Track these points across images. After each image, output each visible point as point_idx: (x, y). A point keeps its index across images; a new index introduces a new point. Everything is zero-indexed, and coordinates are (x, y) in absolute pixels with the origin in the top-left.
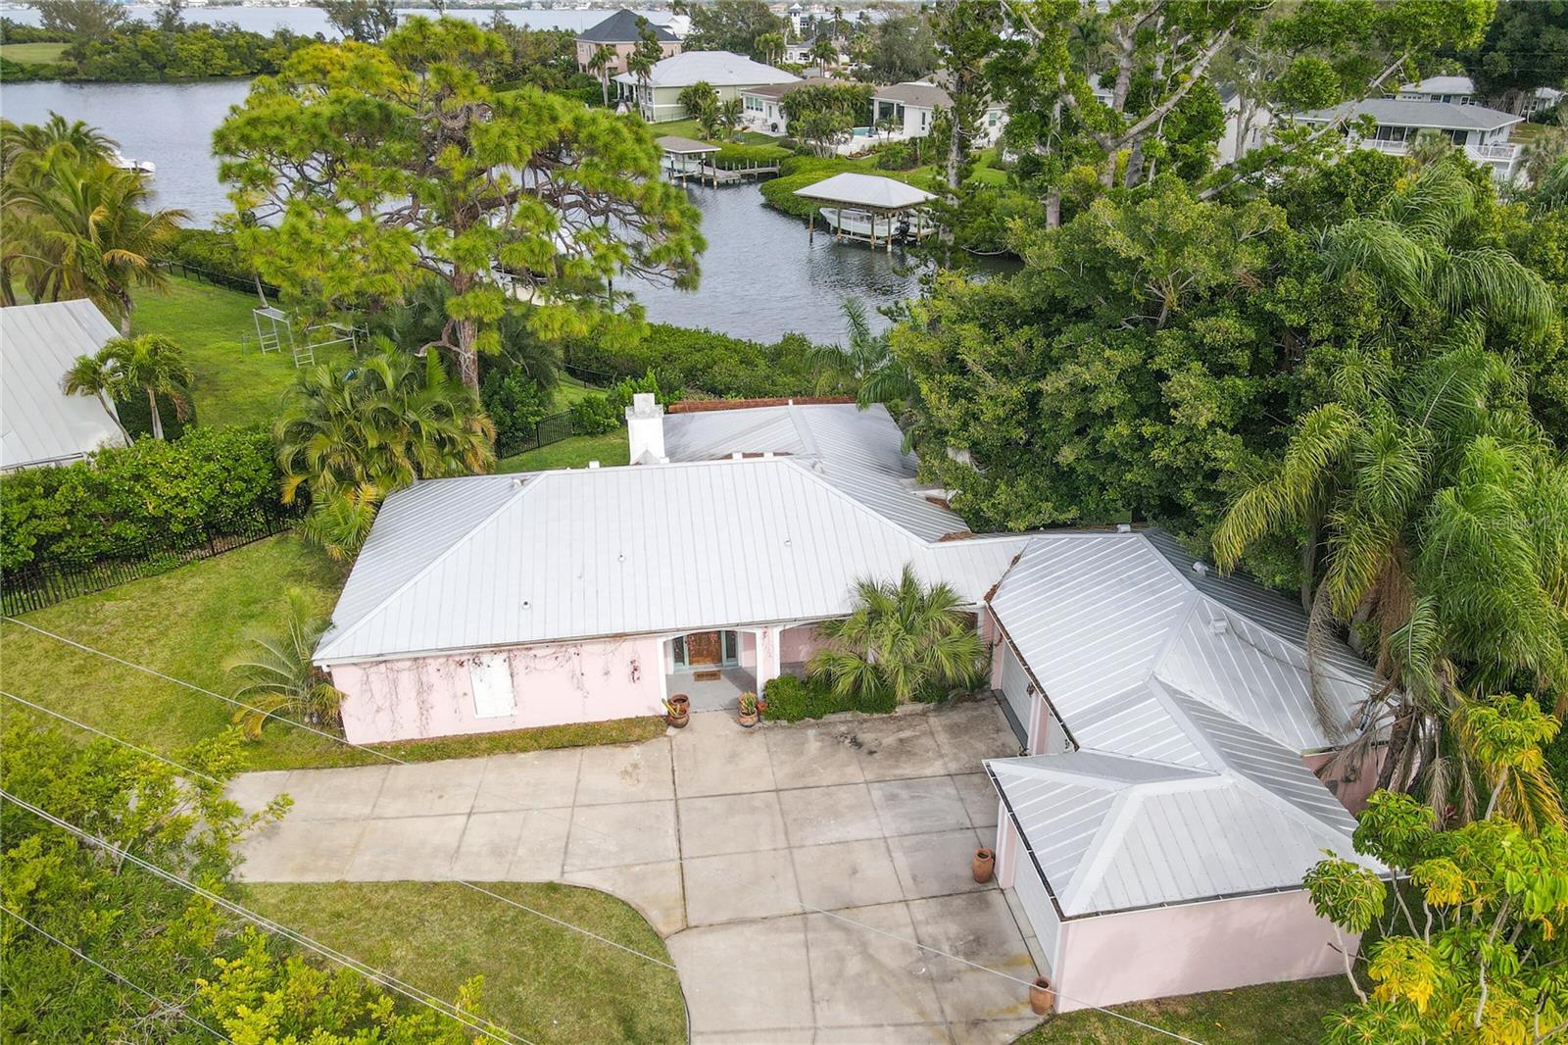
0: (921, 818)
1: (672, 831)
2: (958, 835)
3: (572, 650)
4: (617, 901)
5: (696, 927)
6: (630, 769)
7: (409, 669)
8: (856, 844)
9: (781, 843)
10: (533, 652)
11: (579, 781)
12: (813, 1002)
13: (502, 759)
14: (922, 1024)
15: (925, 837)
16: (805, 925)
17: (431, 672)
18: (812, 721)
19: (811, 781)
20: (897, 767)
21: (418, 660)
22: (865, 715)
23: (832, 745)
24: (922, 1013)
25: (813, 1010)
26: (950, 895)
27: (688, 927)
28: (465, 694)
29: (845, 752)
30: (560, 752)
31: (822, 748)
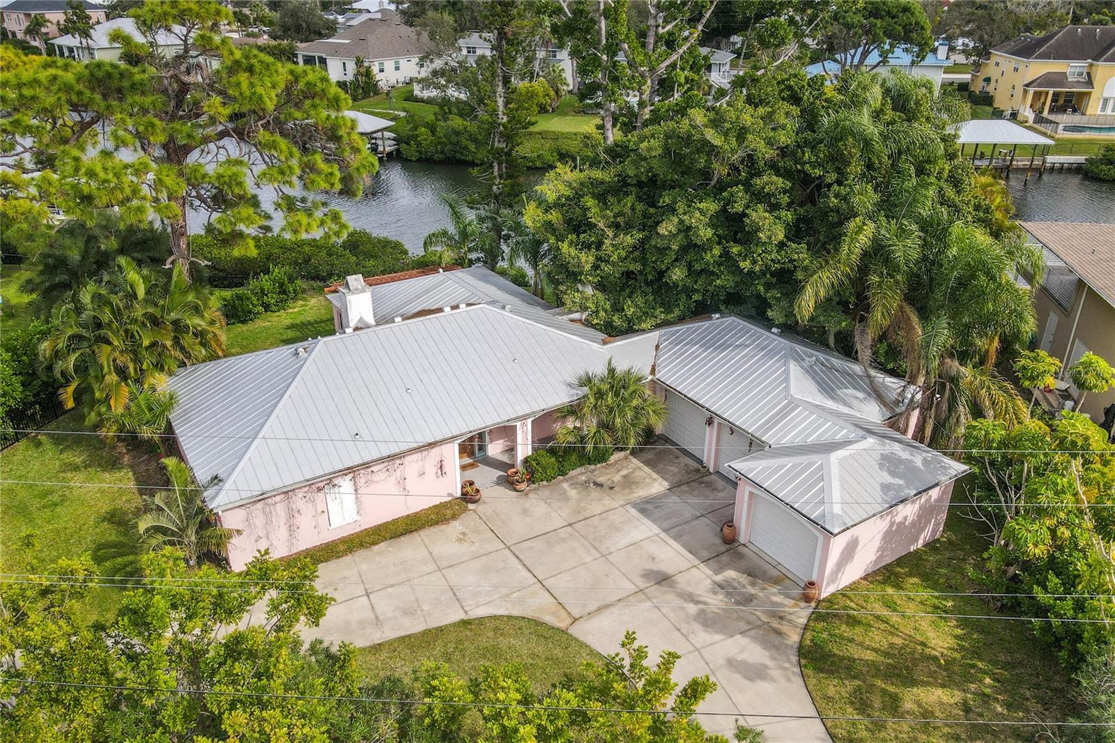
0: (669, 518)
1: (520, 567)
2: (698, 522)
3: (398, 462)
4: (517, 618)
5: (581, 618)
6: (462, 537)
7: (282, 501)
8: (642, 543)
9: (597, 555)
10: (372, 469)
11: (431, 553)
12: (685, 636)
13: (361, 554)
14: (753, 629)
15: (680, 528)
16: (647, 596)
17: (298, 501)
18: (561, 477)
19: (588, 513)
20: (633, 492)
21: (288, 493)
22: (593, 467)
23: (584, 490)
24: (748, 623)
25: (688, 640)
26: (717, 556)
27: (576, 620)
28: (323, 512)
29: (595, 493)
30: (402, 538)
31: (579, 493)
